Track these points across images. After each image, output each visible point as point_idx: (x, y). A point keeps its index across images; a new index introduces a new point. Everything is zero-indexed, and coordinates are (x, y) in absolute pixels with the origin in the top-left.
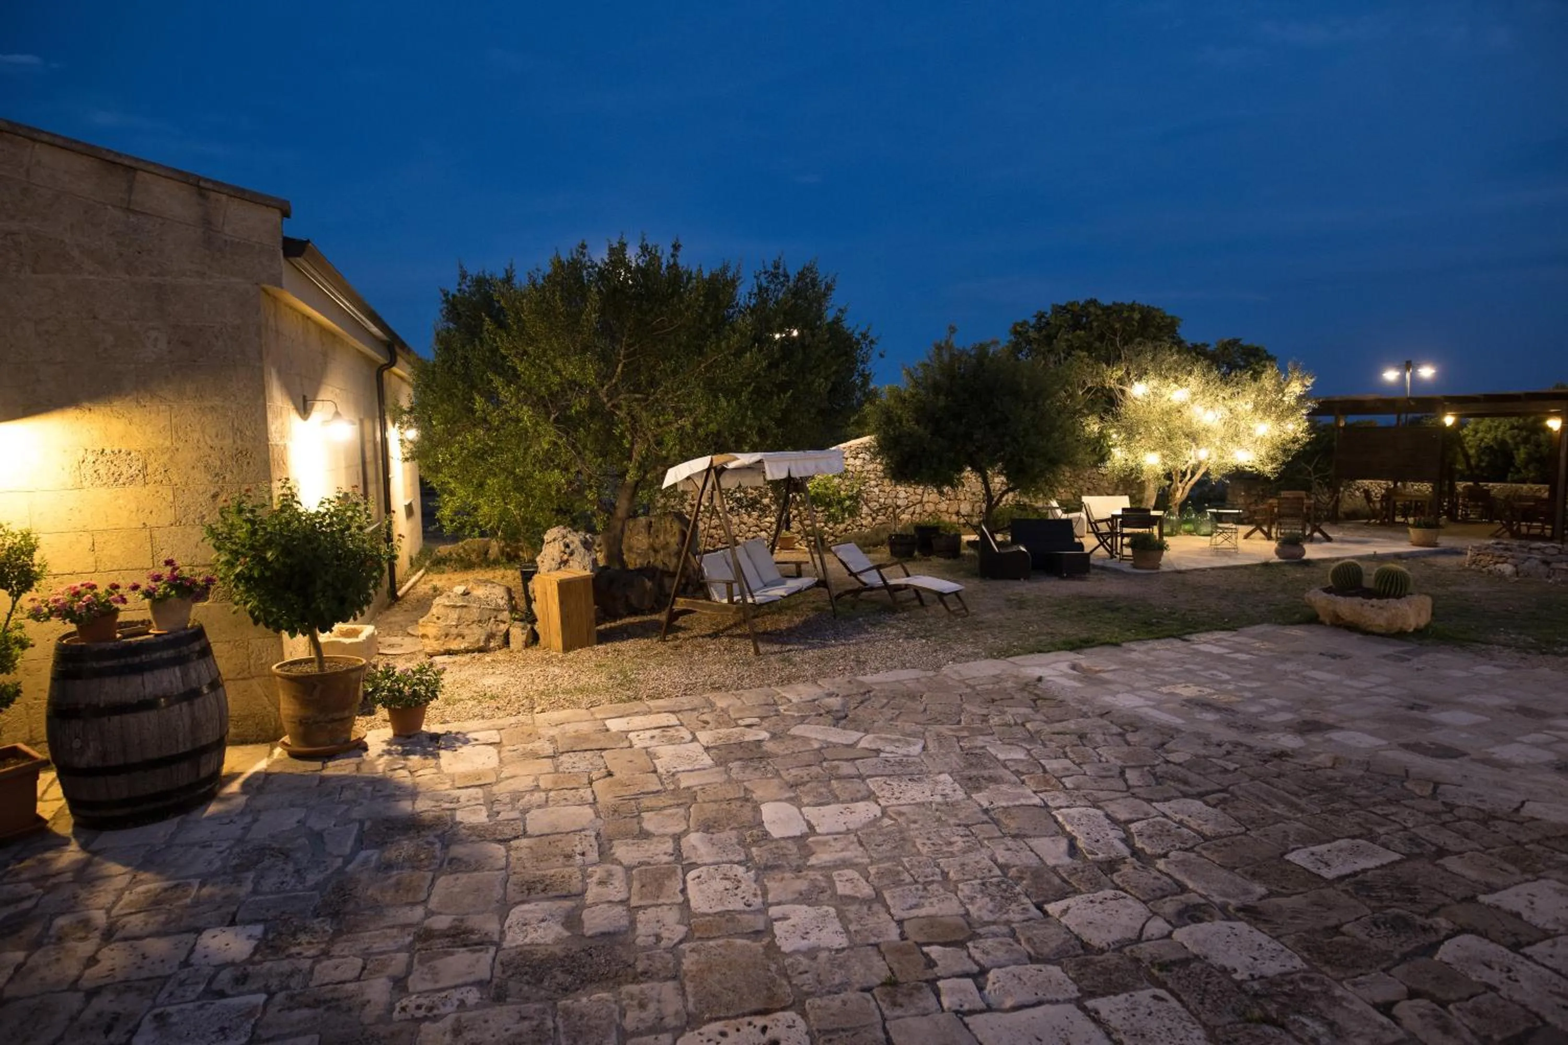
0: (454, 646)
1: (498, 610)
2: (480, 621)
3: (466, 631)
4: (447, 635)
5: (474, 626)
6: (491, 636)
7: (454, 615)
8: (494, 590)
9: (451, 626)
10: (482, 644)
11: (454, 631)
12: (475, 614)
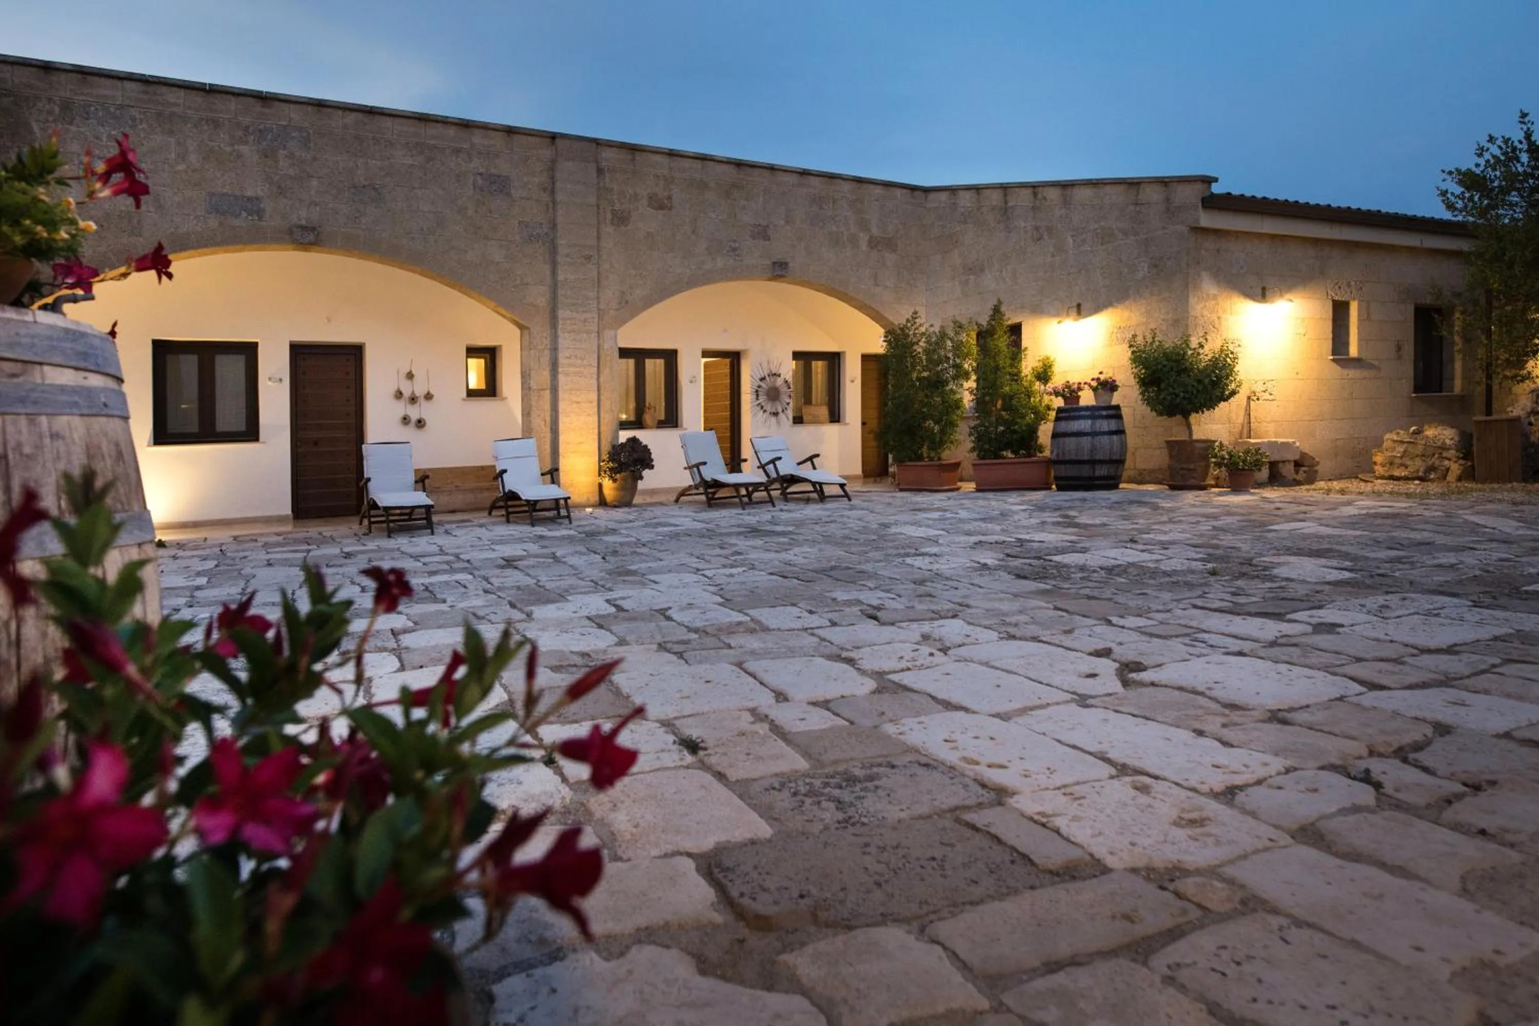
0: (1397, 473)
1: (1444, 448)
2: (1423, 456)
3: (1409, 463)
4: (1391, 464)
5: (1417, 459)
6: (1431, 469)
7: (1401, 449)
8: (1445, 432)
9: (1395, 457)
10: (1421, 474)
11: (1398, 461)
12: (1419, 449)
